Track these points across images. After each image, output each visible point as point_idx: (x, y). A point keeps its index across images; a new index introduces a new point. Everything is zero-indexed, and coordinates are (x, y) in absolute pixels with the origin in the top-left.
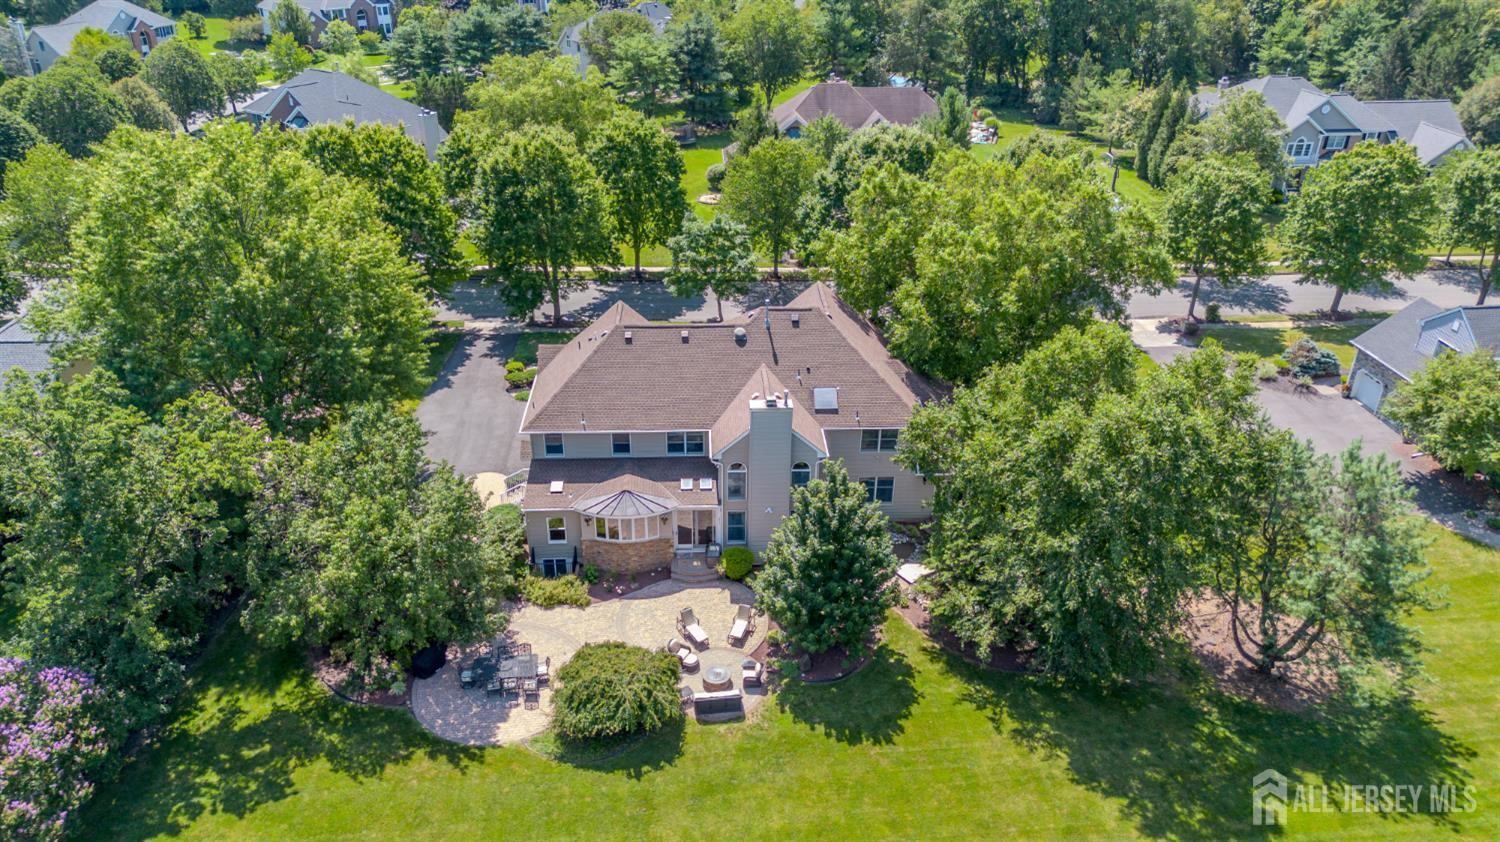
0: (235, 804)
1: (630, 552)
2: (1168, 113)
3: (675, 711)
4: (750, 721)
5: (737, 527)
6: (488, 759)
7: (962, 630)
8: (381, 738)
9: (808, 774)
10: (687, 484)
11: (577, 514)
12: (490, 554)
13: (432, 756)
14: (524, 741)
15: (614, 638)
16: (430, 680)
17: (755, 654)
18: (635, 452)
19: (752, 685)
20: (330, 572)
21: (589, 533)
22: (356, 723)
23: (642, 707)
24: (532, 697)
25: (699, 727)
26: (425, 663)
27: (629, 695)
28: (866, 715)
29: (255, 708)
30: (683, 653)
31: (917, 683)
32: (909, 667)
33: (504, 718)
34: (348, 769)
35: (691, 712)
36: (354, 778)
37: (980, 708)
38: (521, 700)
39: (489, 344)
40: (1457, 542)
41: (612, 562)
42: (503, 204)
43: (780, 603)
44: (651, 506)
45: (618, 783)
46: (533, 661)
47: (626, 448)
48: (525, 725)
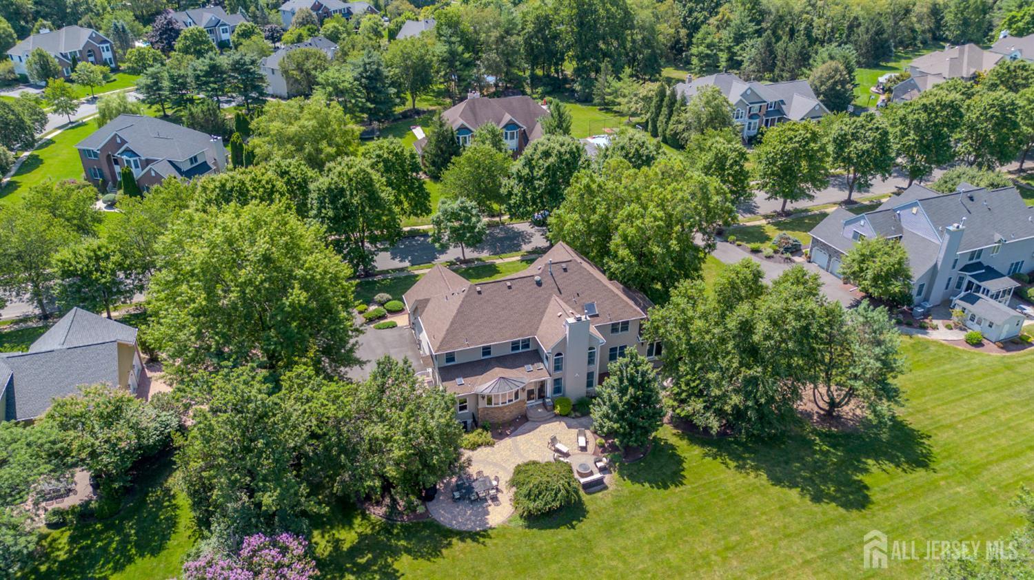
1: (500, 412)
4: (611, 489)
5: (559, 386)
6: (493, 536)
7: (699, 421)
8: (429, 537)
9: (652, 508)
10: (529, 368)
11: (475, 395)
13: (462, 540)
14: (504, 522)
16: (434, 501)
17: (596, 453)
18: (495, 354)
19: (603, 470)
21: (483, 404)
22: (408, 532)
24: (496, 499)
25: (588, 497)
27: (560, 487)
28: (664, 474)
31: (679, 452)
32: (672, 445)
33: (488, 513)
34: (422, 556)
35: (582, 492)
36: (429, 560)
37: (715, 458)
38: (490, 502)
41: (500, 417)
42: (337, 208)
45: (564, 533)
46: (487, 480)
47: (489, 353)
48: (500, 513)
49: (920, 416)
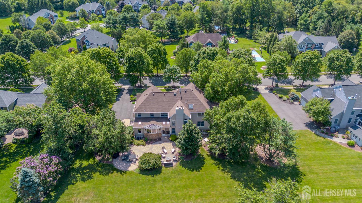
0: (83, 180)
1: (154, 135)
2: (273, 39)
3: (160, 165)
4: (174, 167)
5: (174, 131)
6: (127, 173)
7: (213, 151)
8: (108, 169)
9: (184, 177)
10: (164, 123)
11: (143, 128)
12: (127, 136)
13: (117, 172)
14: (133, 170)
15: (150, 152)
16: (116, 159)
17: (176, 155)
18: (155, 116)
19: (175, 161)
20: (99, 140)
21: (146, 132)
22: (104, 166)
23: (154, 164)
24: (135, 162)
25: (165, 168)
26: (115, 156)
27: (152, 162)
28: (195, 167)
29: (86, 163)
30: (162, 155)
31: (205, 161)
32: (204, 158)
33: (130, 166)
34: (102, 174)
35: (163, 165)
36: (104, 176)
37: (216, 165)
38: (133, 163)
39: (127, 91)
40: (314, 135)
41: (150, 137)
42: (130, 63)
43: (180, 146)
44: (157, 127)
45: (150, 178)
46: (135, 156)
47: (153, 116)
48: (134, 167)
49: (307, 167)
